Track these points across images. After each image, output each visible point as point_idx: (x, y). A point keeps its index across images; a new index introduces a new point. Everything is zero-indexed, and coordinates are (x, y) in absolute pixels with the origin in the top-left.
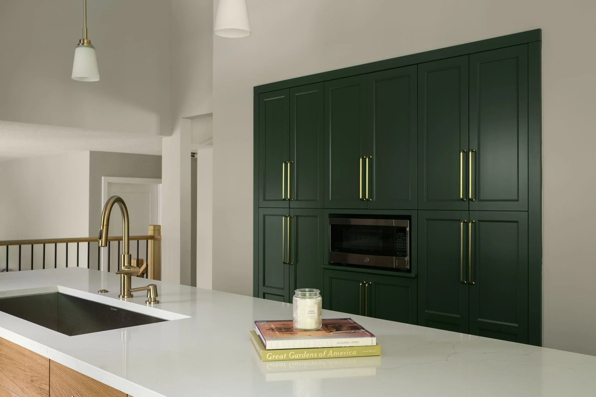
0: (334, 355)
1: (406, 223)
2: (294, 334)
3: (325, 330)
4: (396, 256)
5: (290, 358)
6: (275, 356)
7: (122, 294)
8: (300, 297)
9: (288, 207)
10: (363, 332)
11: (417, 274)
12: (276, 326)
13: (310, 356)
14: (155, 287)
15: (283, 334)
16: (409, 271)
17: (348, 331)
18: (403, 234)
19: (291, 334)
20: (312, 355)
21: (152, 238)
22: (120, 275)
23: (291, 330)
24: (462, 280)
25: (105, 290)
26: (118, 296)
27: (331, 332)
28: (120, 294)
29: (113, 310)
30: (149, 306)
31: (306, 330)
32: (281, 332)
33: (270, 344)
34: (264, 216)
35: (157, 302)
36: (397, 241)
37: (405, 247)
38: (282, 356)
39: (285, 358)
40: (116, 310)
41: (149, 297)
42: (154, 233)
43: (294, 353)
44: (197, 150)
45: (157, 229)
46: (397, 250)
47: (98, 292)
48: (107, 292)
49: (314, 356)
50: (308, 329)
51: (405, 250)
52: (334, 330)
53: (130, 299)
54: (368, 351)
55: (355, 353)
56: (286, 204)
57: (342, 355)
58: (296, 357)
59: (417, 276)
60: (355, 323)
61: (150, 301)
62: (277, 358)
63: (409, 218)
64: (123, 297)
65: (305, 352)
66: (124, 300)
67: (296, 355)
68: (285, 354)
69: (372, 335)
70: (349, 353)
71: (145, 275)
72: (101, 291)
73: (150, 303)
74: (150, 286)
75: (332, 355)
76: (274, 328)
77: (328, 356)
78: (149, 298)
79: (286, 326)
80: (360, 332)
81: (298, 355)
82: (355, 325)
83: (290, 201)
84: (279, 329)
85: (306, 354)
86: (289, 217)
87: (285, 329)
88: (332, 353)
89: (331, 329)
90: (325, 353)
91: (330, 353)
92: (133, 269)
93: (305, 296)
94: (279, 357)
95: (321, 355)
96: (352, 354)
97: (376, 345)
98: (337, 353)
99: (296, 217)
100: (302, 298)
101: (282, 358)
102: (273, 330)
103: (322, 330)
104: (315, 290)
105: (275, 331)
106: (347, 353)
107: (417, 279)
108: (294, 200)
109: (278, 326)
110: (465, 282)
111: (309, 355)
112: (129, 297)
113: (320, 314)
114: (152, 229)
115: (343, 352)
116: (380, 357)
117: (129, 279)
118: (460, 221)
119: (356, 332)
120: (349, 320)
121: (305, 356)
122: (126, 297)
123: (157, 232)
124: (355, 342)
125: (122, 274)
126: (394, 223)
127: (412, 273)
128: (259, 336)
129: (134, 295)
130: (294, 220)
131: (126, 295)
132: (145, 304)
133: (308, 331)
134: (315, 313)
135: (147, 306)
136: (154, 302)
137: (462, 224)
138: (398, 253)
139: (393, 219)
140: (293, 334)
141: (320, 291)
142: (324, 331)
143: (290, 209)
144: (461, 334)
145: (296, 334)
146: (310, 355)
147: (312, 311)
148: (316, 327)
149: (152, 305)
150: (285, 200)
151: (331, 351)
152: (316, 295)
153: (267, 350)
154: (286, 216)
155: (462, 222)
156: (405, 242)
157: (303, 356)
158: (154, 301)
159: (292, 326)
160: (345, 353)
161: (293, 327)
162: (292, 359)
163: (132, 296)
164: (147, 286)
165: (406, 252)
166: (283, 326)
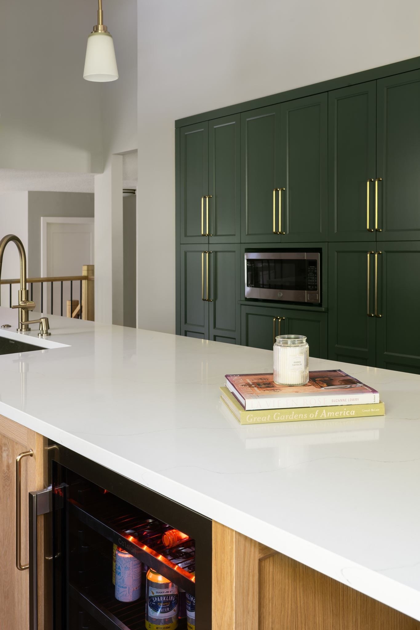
0: (328, 416)
1: (316, 256)
2: (277, 391)
3: (313, 385)
4: (308, 290)
5: (275, 420)
6: (256, 418)
7: (20, 328)
8: (282, 345)
9: (208, 243)
10: (361, 386)
11: (328, 308)
12: (253, 380)
13: (299, 418)
14: (47, 320)
15: (264, 391)
16: (320, 305)
17: (340, 386)
18: (313, 267)
19: (274, 390)
20: (301, 416)
21: (86, 278)
22: (18, 309)
23: (272, 386)
24: (368, 313)
25: (8, 325)
26: (16, 330)
27: (322, 387)
28: (18, 328)
29: (11, 343)
30: (41, 338)
31: (291, 386)
32: (261, 388)
33: (251, 403)
34: (186, 253)
35: (48, 334)
36: (309, 275)
37: (316, 281)
38: (266, 418)
39: (268, 420)
40: (14, 342)
41: (41, 329)
42: (88, 273)
43: (279, 414)
44: (136, 187)
45: (91, 269)
46: (309, 283)
47: (2, 327)
48: (10, 326)
49: (303, 417)
50: (293, 384)
51: (316, 284)
52: (325, 385)
53: (28, 332)
54: (369, 411)
55: (353, 413)
56: (205, 239)
57: (338, 415)
58: (282, 419)
59: (327, 311)
60: (347, 375)
61: (42, 333)
62: (259, 420)
63: (319, 250)
64: (21, 330)
65: (293, 412)
66: (21, 333)
67: (281, 417)
68: (269, 415)
69: (374, 391)
70: (346, 413)
71: (80, 317)
72: (4, 326)
73: (42, 335)
74: (42, 319)
75: (325, 416)
76: (251, 383)
77: (321, 417)
78: (41, 331)
79: (264, 380)
80: (357, 386)
81: (284, 416)
82: (348, 378)
83: (210, 237)
84: (257, 384)
85: (294, 414)
86: (208, 253)
87: (264, 384)
88: (326, 412)
89: (320, 383)
90: (317, 413)
91: (324, 414)
92: (29, 303)
93: (287, 343)
94: (261, 419)
95: (312, 415)
96: (350, 414)
97: (380, 403)
98: (331, 413)
99: (215, 253)
100: (284, 346)
101: (265, 420)
102: (250, 386)
103: (310, 385)
104: (300, 336)
105: (253, 387)
106: (344, 413)
107: (328, 313)
108: (213, 235)
109: (256, 381)
110: (372, 315)
111: (297, 416)
112: (26, 331)
113: (307, 365)
114: (85, 270)
115: (339, 412)
116: (384, 417)
117: (27, 314)
118: (366, 252)
119: (353, 386)
120: (339, 372)
121: (292, 417)
122: (23, 330)
123: (90, 272)
124: (353, 400)
125: (20, 309)
126: (306, 256)
127: (323, 306)
128: (233, 393)
129: (31, 329)
130: (212, 255)
131: (24, 329)
132: (38, 336)
133: (293, 386)
134: (301, 364)
135: (39, 337)
136: (46, 335)
137: (368, 255)
138: (309, 287)
139: (305, 252)
140: (275, 391)
141: (306, 338)
142: (312, 387)
143: (210, 245)
144: (368, 367)
145: (279, 391)
146: (299, 416)
147: (298, 362)
148: (303, 382)
149: (44, 337)
150: (204, 235)
151: (324, 411)
152: (302, 343)
153: (247, 411)
154: (205, 252)
155: (369, 253)
156: (316, 275)
157: (291, 417)
158: (46, 333)
159: (272, 381)
160: (341, 413)
161: (274, 382)
162: (277, 421)
163: (29, 330)
164: (39, 319)
165: (317, 285)
166: (260, 381)
